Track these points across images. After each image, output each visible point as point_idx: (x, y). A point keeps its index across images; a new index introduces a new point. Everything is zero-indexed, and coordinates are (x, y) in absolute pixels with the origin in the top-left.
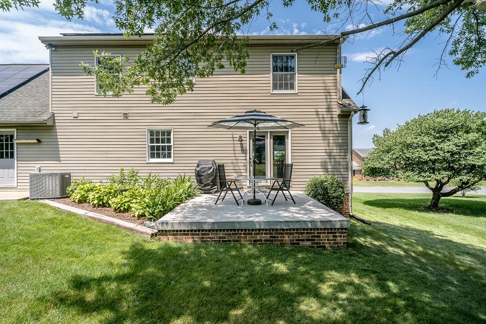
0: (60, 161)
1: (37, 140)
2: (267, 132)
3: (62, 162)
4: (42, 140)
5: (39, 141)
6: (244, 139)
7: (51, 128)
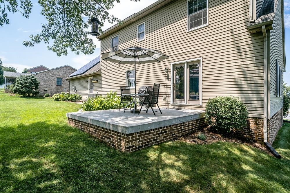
0: (102, 89)
1: (97, 80)
2: (184, 63)
3: (103, 90)
4: (98, 80)
5: (97, 81)
6: (169, 71)
7: (99, 75)
